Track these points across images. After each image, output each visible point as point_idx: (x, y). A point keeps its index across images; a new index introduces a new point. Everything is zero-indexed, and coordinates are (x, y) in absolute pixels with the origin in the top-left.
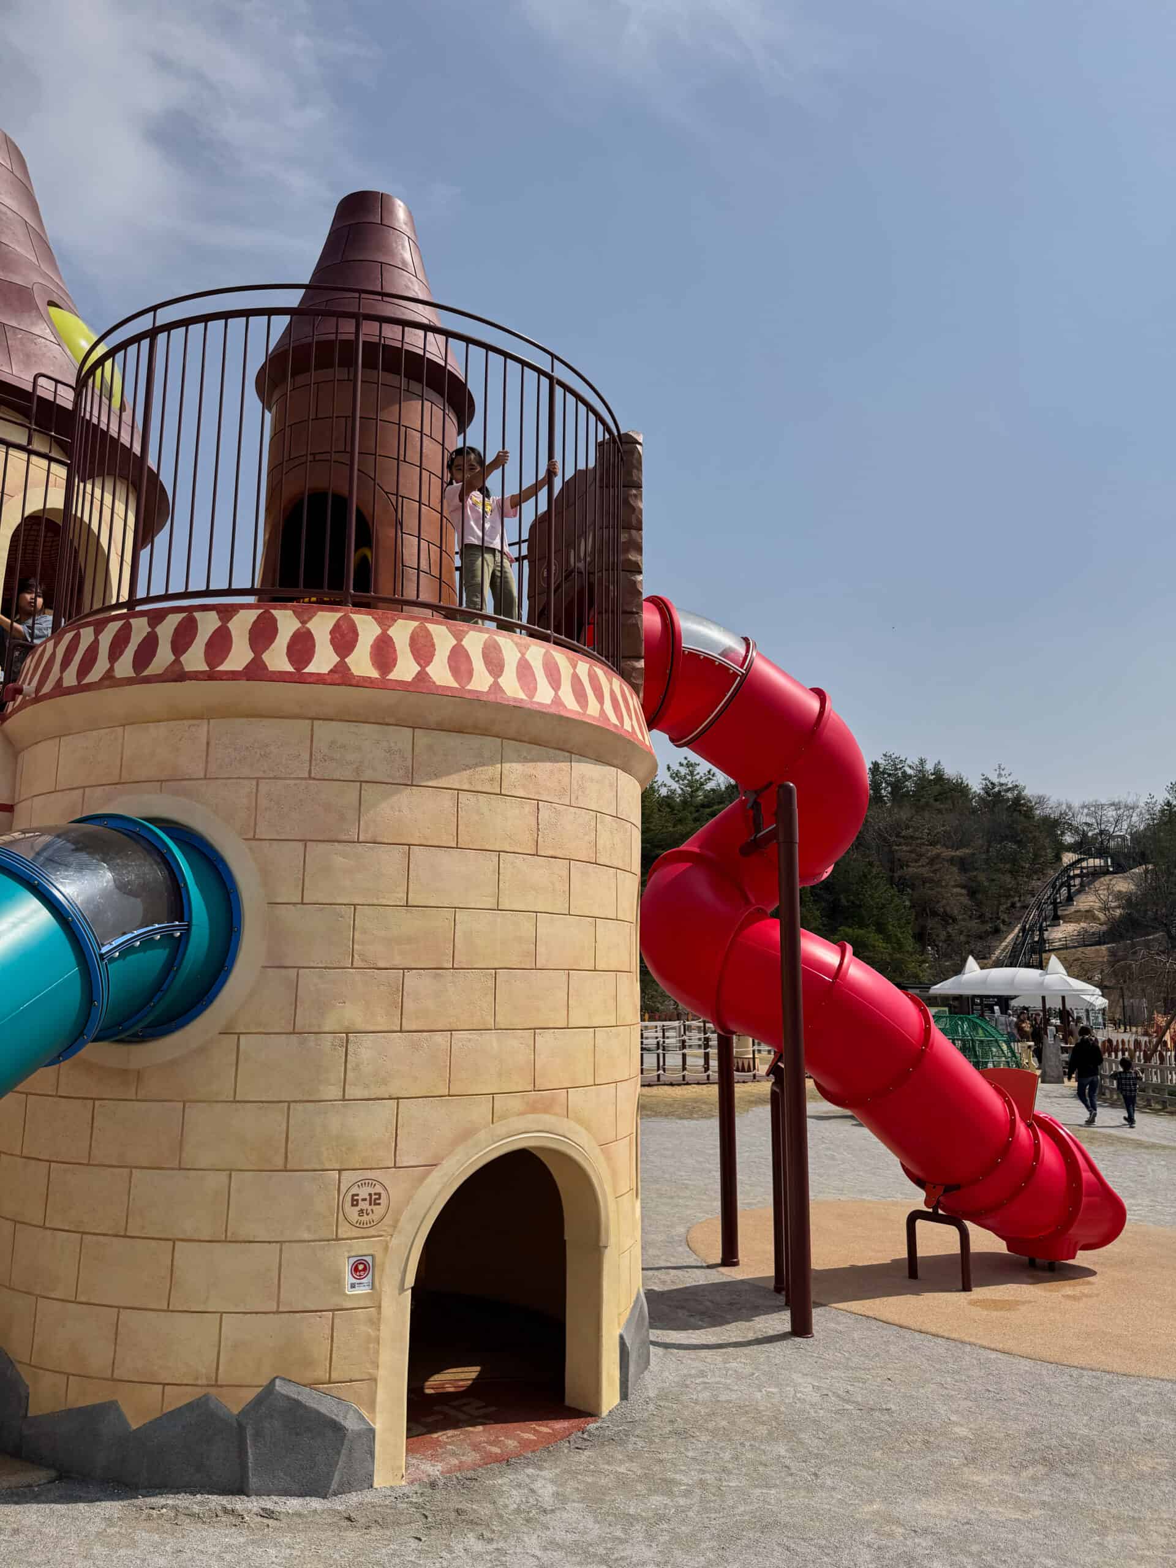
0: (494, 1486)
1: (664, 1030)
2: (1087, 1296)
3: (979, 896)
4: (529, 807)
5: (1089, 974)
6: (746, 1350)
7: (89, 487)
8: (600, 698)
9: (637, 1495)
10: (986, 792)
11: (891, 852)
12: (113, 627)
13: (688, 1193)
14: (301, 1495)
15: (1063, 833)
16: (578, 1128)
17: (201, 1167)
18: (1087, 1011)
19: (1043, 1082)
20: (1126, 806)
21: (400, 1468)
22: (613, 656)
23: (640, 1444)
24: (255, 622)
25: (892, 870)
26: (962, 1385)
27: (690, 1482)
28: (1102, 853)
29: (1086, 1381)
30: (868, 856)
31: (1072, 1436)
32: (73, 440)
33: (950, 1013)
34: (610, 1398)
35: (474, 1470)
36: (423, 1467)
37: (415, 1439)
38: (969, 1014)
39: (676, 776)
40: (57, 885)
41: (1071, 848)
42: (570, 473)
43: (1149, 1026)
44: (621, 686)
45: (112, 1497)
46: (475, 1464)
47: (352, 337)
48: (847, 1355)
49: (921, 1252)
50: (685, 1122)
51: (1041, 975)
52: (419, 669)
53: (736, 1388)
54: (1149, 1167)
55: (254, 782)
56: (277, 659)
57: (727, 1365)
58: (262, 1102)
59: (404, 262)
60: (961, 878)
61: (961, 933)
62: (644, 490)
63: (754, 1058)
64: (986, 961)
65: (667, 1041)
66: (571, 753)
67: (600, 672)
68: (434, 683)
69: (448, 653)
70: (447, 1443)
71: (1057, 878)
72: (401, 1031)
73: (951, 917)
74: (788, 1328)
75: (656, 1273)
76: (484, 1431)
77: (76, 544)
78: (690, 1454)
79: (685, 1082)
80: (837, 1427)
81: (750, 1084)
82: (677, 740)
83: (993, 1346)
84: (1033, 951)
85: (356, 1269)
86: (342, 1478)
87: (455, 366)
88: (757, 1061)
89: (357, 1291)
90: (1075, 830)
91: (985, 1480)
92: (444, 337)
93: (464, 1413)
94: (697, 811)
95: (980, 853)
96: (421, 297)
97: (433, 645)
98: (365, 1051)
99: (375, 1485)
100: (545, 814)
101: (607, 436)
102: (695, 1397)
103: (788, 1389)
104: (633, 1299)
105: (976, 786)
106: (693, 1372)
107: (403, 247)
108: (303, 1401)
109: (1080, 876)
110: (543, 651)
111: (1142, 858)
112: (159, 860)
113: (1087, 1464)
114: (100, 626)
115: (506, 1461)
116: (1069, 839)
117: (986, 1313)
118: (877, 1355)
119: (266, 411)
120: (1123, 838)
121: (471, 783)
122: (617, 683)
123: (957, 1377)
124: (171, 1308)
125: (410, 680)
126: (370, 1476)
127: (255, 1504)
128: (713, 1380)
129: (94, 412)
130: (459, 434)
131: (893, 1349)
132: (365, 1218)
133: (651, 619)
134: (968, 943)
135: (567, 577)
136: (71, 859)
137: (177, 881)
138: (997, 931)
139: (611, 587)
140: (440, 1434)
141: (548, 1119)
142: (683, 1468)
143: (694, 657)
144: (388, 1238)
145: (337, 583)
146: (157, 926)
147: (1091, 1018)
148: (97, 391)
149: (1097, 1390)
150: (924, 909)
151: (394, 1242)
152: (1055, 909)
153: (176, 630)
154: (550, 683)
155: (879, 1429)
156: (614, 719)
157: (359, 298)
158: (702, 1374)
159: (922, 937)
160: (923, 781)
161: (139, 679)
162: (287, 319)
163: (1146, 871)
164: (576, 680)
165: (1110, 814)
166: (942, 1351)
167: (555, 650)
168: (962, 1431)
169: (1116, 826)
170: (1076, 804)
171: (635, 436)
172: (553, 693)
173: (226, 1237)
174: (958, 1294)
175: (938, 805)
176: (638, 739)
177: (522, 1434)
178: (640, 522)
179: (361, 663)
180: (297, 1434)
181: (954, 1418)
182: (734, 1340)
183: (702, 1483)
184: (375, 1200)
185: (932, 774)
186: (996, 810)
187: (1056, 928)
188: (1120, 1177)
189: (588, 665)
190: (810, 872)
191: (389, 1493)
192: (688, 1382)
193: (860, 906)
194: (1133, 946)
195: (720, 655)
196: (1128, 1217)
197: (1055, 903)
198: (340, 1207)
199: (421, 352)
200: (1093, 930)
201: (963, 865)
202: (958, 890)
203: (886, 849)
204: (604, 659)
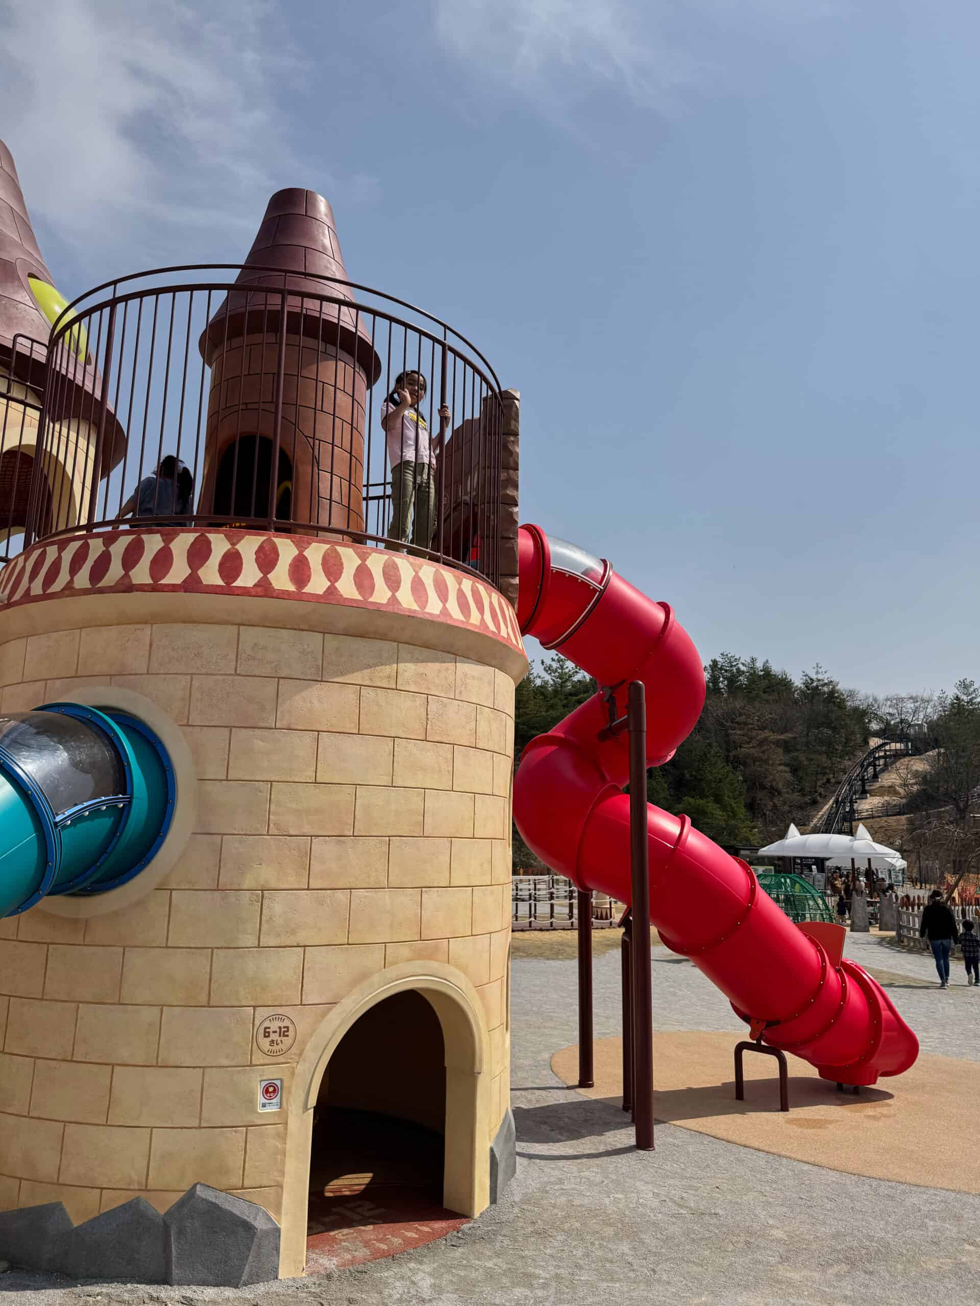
0: (381, 1278)
1: (535, 884)
2: (885, 1116)
3: (800, 774)
4: (419, 700)
5: (891, 840)
6: (597, 1161)
7: (57, 426)
8: (481, 610)
9: (502, 1287)
10: (806, 687)
11: (727, 735)
12: (75, 546)
13: (551, 1024)
14: (217, 1285)
15: (870, 721)
16: (457, 971)
17: (138, 1002)
18: (890, 871)
19: (852, 930)
20: (922, 700)
21: (302, 1262)
22: (493, 574)
23: (506, 1242)
24: (192, 544)
25: (728, 751)
26: (779, 1193)
27: (548, 1276)
28: (902, 737)
29: (883, 1190)
30: (708, 738)
31: (871, 1238)
32: (44, 388)
33: (776, 871)
34: (481, 1202)
35: (364, 1264)
36: (321, 1261)
37: (315, 1236)
38: (791, 873)
39: (548, 669)
40: (19, 764)
41: (877, 734)
42: (458, 423)
43: (940, 883)
44: (499, 599)
45: (54, 1286)
46: (366, 1259)
47: (279, 308)
48: (682, 1166)
49: (746, 1077)
50: (552, 963)
51: (851, 841)
52: (329, 584)
53: (588, 1194)
54: (939, 1005)
55: (189, 677)
56: (210, 574)
57: (581, 1174)
58: (190, 948)
59: (324, 247)
60: (785, 758)
61: (785, 803)
62: (521, 437)
63: (611, 908)
64: (805, 828)
65: (538, 893)
66: (456, 655)
67: (481, 588)
68: (342, 596)
69: (353, 572)
70: (341, 1240)
71: (865, 759)
72: (308, 889)
73: (776, 791)
74: (633, 1141)
75: (523, 1093)
76: (374, 1229)
77: (46, 471)
78: (548, 1251)
79: (552, 928)
80: (672, 1229)
81: (607, 930)
82: (546, 644)
83: (805, 1159)
84: (844, 819)
85: (267, 1091)
86: (251, 1270)
87: (364, 332)
88: (613, 910)
89: (268, 1110)
90: (881, 719)
91: (796, 1276)
92: (355, 310)
93: (358, 1213)
94: (566, 699)
95: (800, 737)
96: (338, 277)
97: (342, 564)
98: (277, 906)
99: (280, 1277)
100: (433, 707)
101: (490, 393)
102: (553, 1202)
103: (633, 1195)
104: (503, 1116)
105: (798, 681)
106: (552, 1179)
107: (324, 234)
108: (220, 1204)
109: (885, 757)
110: (434, 569)
111: (935, 743)
112: (106, 742)
113: (882, 1263)
114: (63, 545)
115: (391, 1256)
116: (875, 726)
117: (800, 1130)
118: (708, 1166)
119: (206, 366)
120: (920, 726)
121: (371, 680)
122: (496, 597)
123: (774, 1186)
124: (109, 1123)
125: (321, 593)
126: (276, 1270)
127: (177, 1292)
128: (569, 1187)
129: (65, 365)
130: (367, 389)
131: (721, 1161)
132: (275, 1048)
133: (525, 543)
134: (790, 812)
135: (455, 509)
136: (33, 742)
137: (122, 761)
138: (814, 802)
139: (492, 517)
140: (336, 1232)
141: (433, 965)
142: (543, 1264)
143: (560, 575)
144: (294, 1065)
145: (262, 511)
146: (103, 798)
147: (893, 877)
148: (66, 346)
149: (891, 1198)
150: (754, 783)
151: (300, 1068)
152: (863, 786)
153: (127, 549)
154: (439, 597)
155: (708, 1230)
156: (492, 627)
157: (285, 276)
158: (560, 1181)
159: (752, 807)
160: (753, 676)
161: (94, 590)
162: (224, 293)
163: (939, 754)
164: (461, 595)
165: (909, 706)
166: (762, 1163)
167: (444, 569)
168: (778, 1234)
169: (914, 716)
170: (881, 697)
171: (513, 393)
172: (441, 605)
173: (157, 1063)
174: (777, 1113)
175: (765, 696)
176: (512, 644)
177: (406, 1233)
178: (517, 464)
179: (281, 579)
180: (215, 1232)
181: (771, 1222)
182: (588, 1152)
183: (557, 1277)
184: (284, 1032)
185: (761, 671)
186: (815, 701)
187: (864, 801)
188: (914, 1013)
189: (471, 582)
190: (656, 753)
191: (291, 1283)
192: (548, 1189)
193: (701, 780)
194: (928, 816)
195: (582, 574)
196: (920, 1048)
197: (863, 780)
198: (254, 1038)
199: (336, 321)
200: (895, 803)
201: (787, 747)
202: (782, 768)
203: (723, 732)
204: (485, 576)
